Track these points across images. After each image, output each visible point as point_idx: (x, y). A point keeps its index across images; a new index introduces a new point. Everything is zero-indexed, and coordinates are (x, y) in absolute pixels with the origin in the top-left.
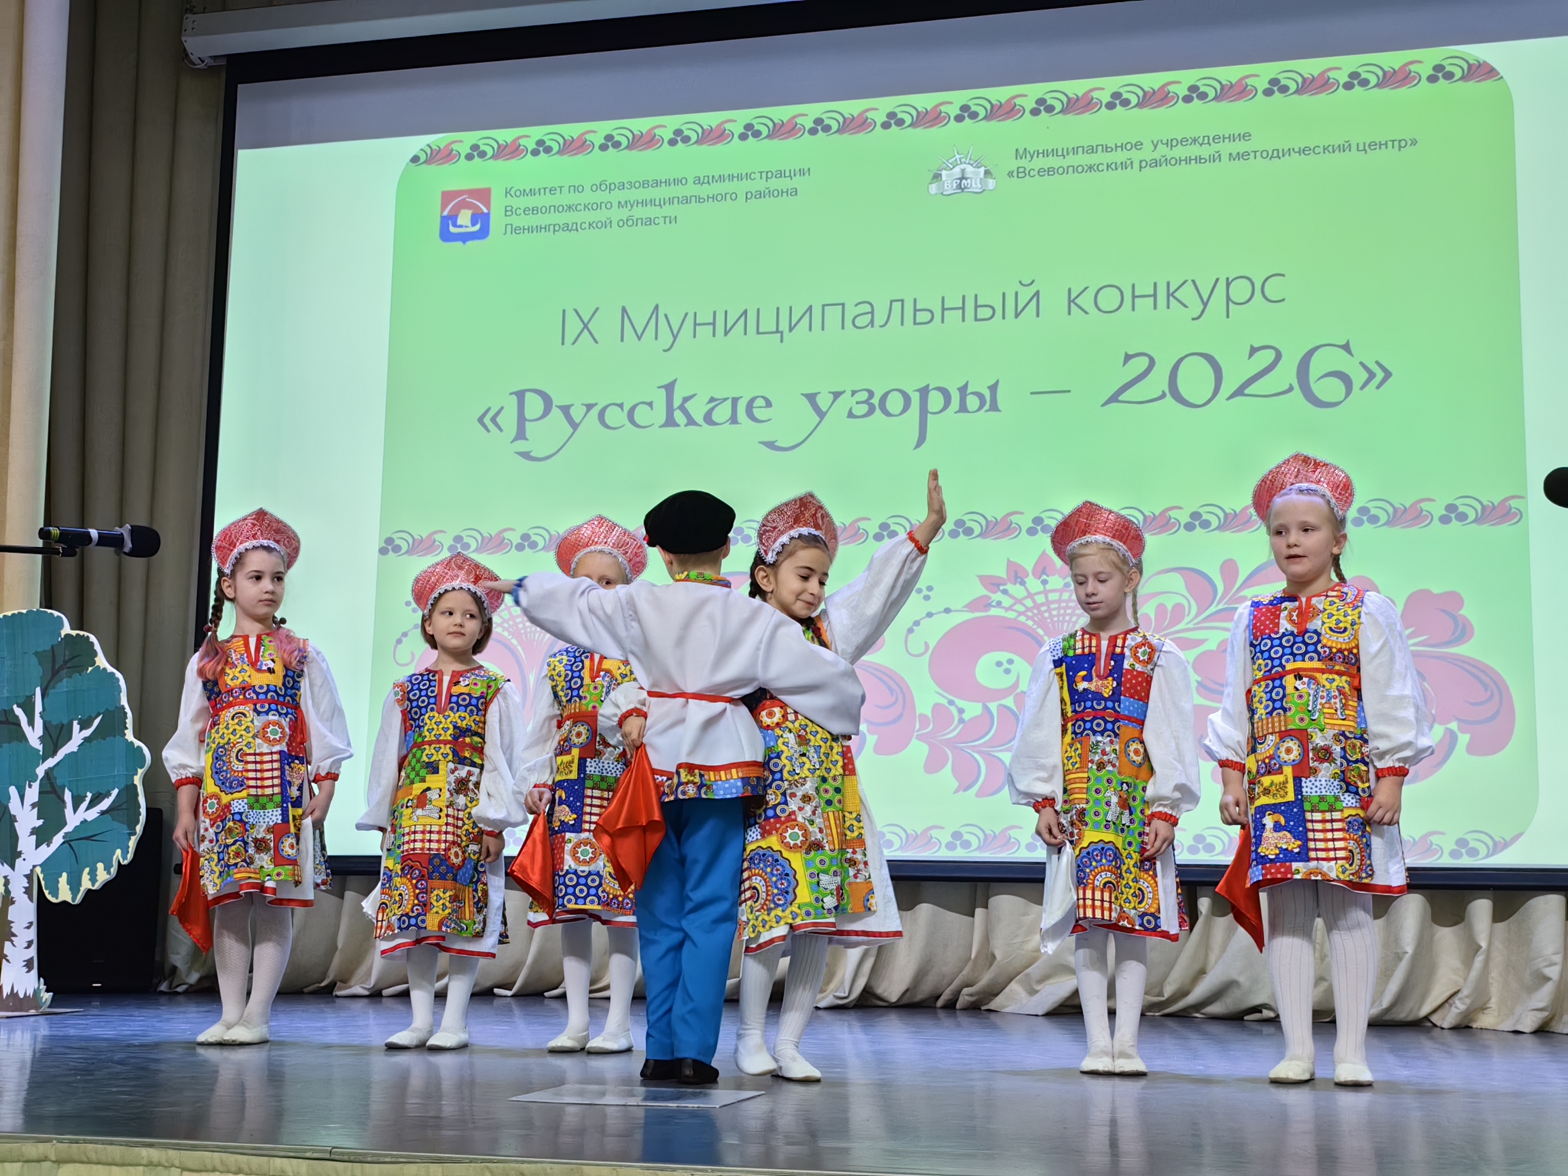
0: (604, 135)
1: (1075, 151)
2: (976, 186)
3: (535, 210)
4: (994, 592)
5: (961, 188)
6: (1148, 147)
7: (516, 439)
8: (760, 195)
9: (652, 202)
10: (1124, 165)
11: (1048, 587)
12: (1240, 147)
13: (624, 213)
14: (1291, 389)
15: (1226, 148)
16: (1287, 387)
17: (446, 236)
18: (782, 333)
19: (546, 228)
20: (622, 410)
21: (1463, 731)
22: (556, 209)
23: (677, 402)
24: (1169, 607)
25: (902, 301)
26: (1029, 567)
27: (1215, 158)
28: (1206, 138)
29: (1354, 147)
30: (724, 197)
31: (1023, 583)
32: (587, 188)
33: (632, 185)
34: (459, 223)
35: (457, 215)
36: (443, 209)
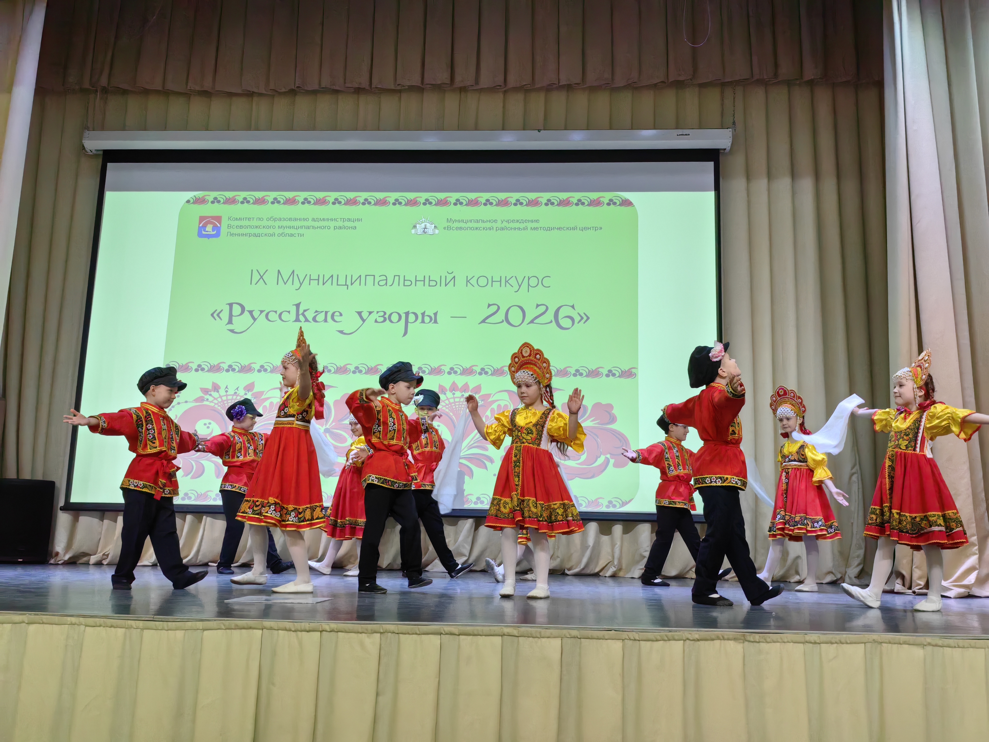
0: (273, 197)
1: (471, 221)
2: (430, 231)
3: (241, 227)
5: (425, 232)
6: (500, 222)
7: (228, 323)
8: (340, 228)
9: (293, 227)
10: (490, 229)
11: (455, 396)
12: (535, 225)
13: (281, 231)
14: (551, 322)
15: (530, 225)
16: (550, 321)
17: (200, 235)
18: (348, 286)
19: (246, 235)
20: (277, 314)
21: (612, 458)
22: (250, 227)
23: (301, 311)
25: (399, 276)
26: (448, 388)
27: (525, 229)
28: (522, 221)
29: (578, 228)
30: (325, 227)
31: (445, 394)
32: (265, 219)
33: (285, 220)
34: (207, 230)
35: (206, 227)
36: (200, 224)
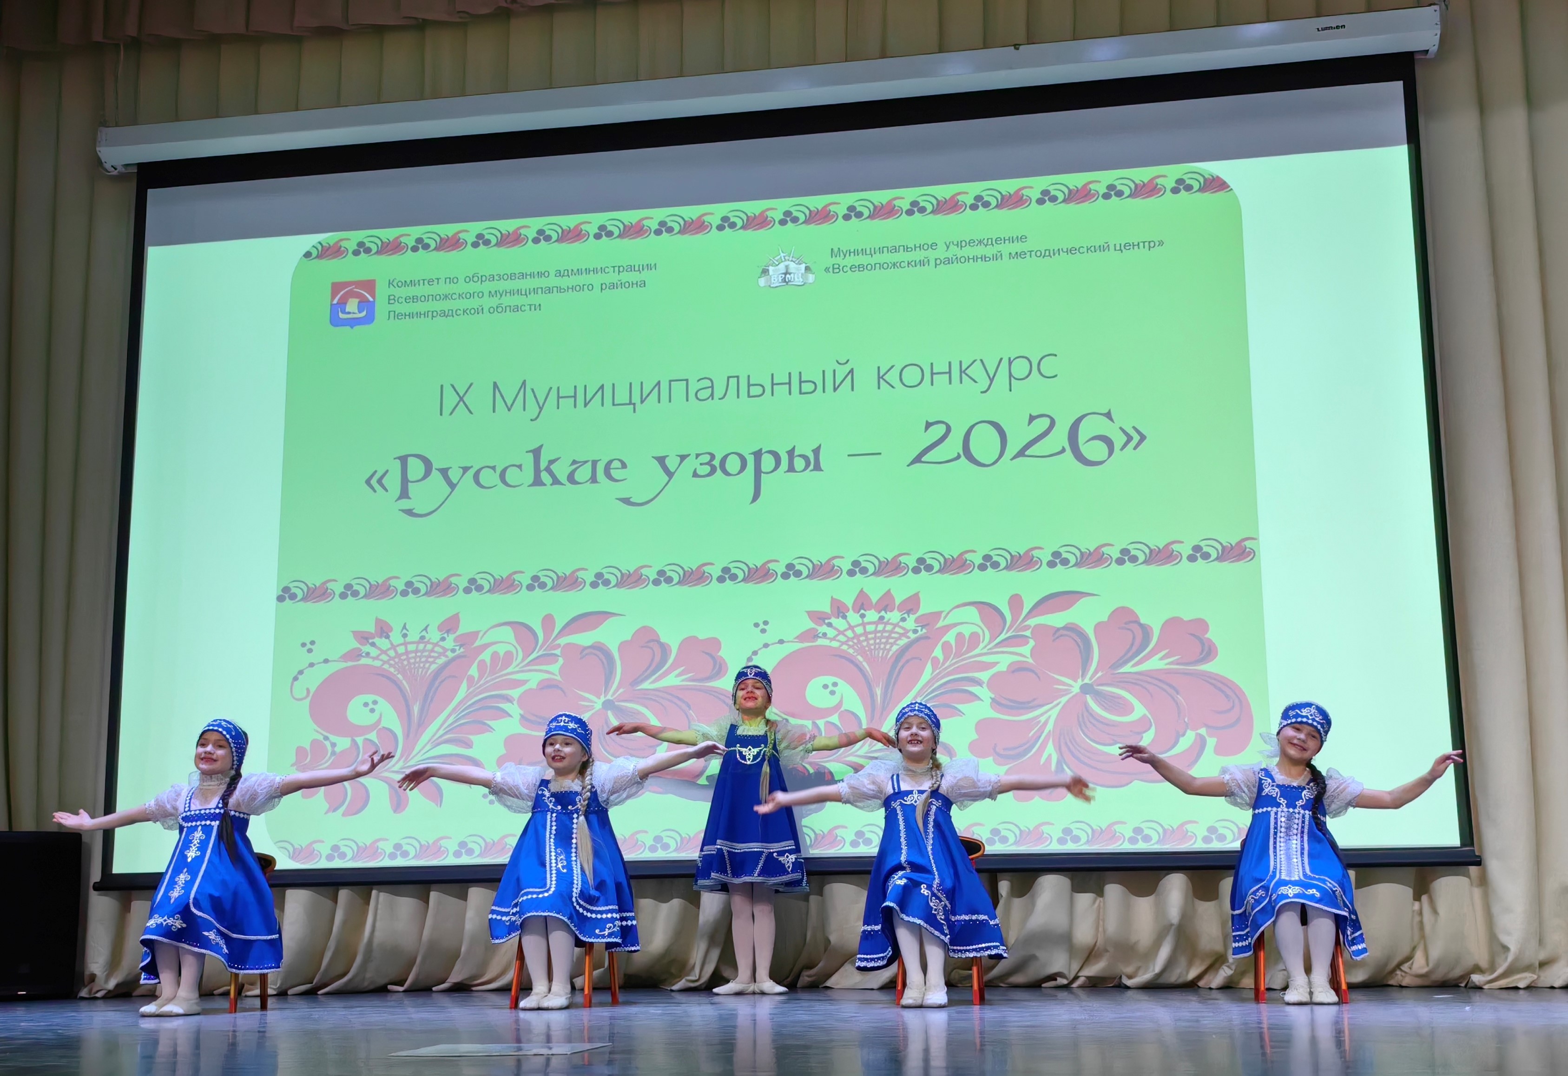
0: (475, 234)
1: (881, 250)
2: (798, 280)
3: (415, 299)
4: (821, 625)
5: (785, 281)
6: (942, 247)
7: (400, 498)
8: (613, 286)
9: (519, 292)
11: (866, 620)
12: (1017, 247)
13: (494, 302)
14: (1063, 450)
15: (1007, 249)
16: (1060, 449)
17: (335, 321)
18: (634, 404)
19: (426, 314)
20: (495, 472)
21: (1211, 736)
22: (434, 297)
23: (543, 465)
24: (967, 635)
25: (738, 377)
26: (850, 603)
27: (997, 257)
28: (990, 240)
29: (1112, 247)
30: (582, 288)
31: (845, 617)
32: (461, 280)
33: (500, 277)
34: (347, 310)
35: (346, 303)
36: (333, 298)
